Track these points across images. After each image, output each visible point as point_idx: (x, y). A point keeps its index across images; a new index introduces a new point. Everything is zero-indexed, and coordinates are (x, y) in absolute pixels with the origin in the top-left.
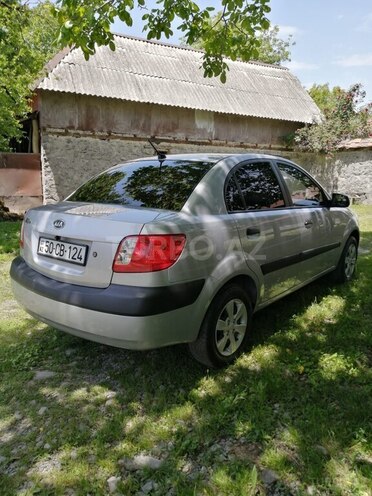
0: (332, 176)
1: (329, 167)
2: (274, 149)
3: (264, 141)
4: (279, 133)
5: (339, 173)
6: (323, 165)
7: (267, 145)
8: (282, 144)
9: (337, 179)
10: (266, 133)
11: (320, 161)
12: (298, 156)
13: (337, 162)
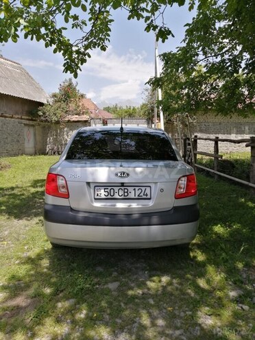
0: (63, 138)
1: (61, 132)
2: (24, 119)
3: (17, 113)
4: (26, 108)
5: (68, 136)
6: (57, 131)
7: (20, 117)
8: (29, 116)
9: (66, 140)
10: (18, 107)
11: (54, 128)
12: (39, 125)
13: (66, 129)
